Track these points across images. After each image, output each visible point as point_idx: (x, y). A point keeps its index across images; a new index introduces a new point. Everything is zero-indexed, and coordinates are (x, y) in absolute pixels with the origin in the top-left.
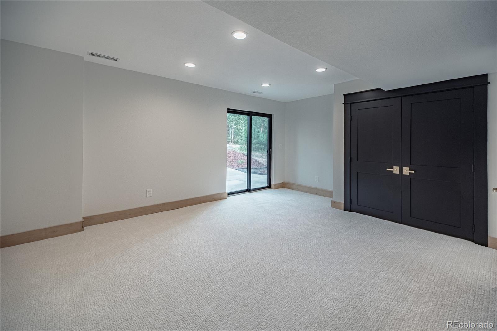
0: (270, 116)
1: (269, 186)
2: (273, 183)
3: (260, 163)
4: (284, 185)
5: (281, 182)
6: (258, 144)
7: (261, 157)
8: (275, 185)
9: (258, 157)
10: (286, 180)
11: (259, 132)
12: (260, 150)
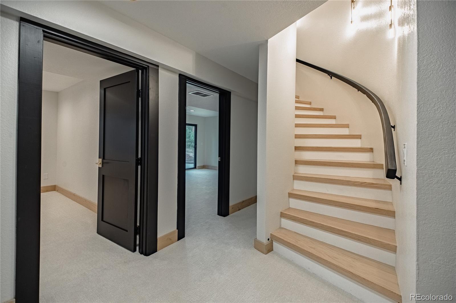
0: (196, 126)
1: (195, 168)
2: (198, 165)
3: (190, 157)
4: (204, 167)
5: (203, 165)
6: (190, 142)
7: (191, 152)
8: (199, 167)
9: (189, 152)
10: (205, 164)
11: (190, 132)
12: (191, 147)
